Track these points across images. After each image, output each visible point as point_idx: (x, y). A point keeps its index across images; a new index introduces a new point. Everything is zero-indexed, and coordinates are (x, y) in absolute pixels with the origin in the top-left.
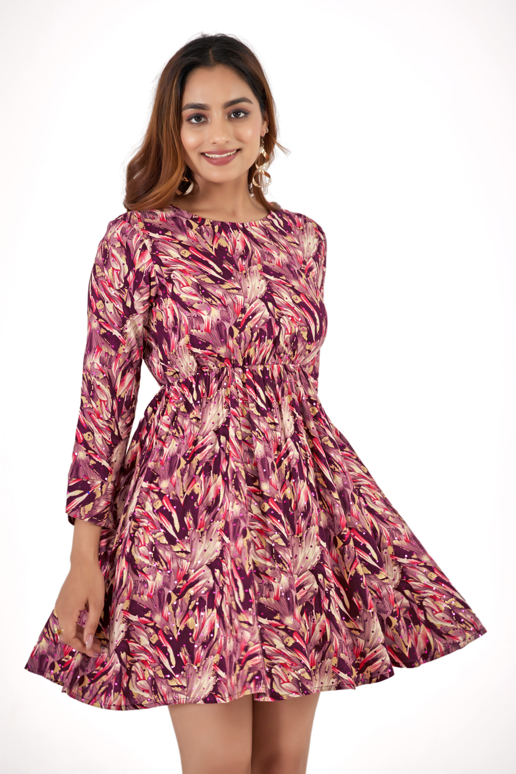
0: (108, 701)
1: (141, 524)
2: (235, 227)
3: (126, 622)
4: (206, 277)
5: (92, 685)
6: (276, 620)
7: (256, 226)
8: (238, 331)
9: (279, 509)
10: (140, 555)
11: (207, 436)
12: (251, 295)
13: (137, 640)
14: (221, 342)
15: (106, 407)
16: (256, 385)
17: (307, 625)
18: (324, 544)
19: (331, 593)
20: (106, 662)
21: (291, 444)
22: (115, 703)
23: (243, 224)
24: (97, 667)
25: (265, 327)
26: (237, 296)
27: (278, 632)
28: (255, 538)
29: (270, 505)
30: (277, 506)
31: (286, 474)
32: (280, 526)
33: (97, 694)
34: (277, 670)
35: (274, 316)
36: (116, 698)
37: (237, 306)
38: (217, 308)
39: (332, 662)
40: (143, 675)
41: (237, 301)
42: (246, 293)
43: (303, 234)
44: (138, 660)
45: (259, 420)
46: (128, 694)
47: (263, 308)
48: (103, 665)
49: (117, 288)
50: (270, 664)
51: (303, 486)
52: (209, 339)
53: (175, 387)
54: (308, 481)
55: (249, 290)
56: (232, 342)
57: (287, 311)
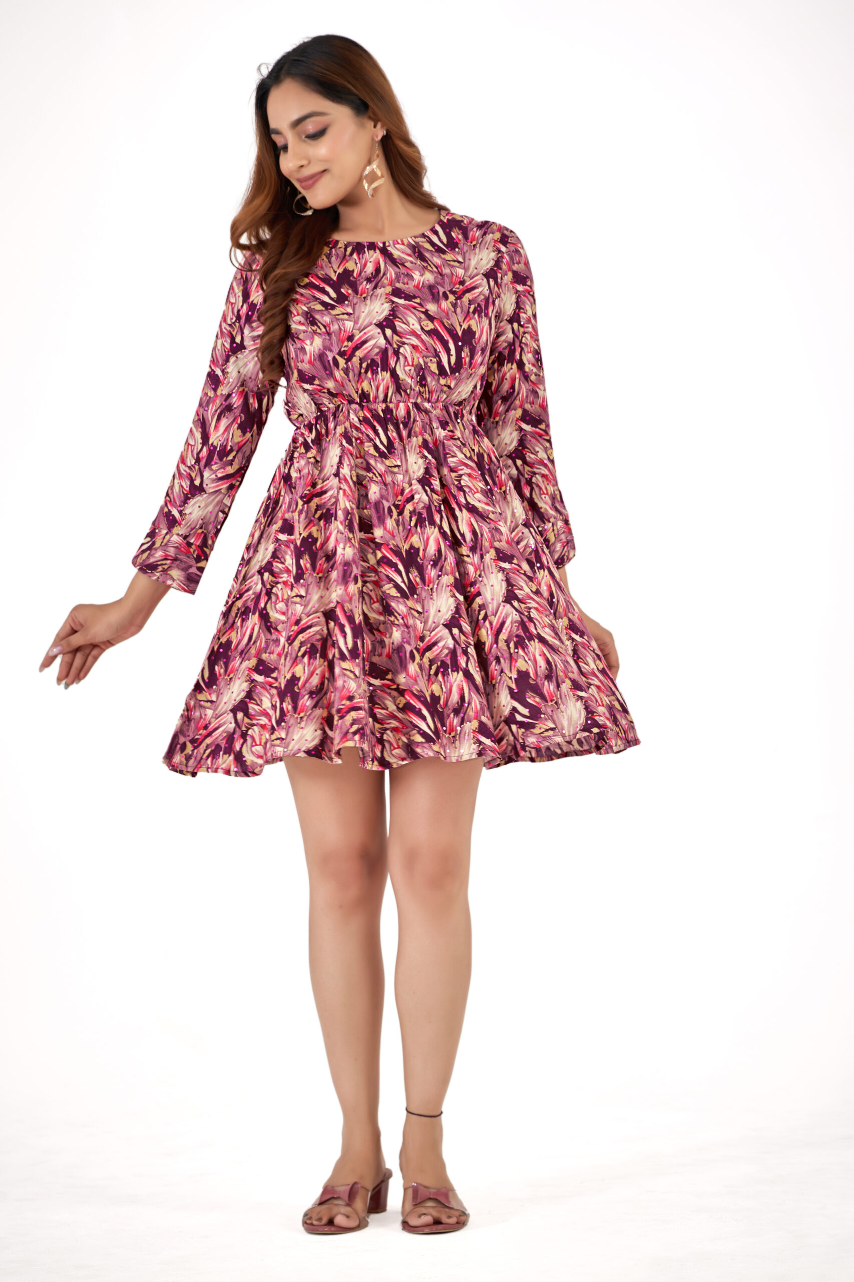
0: (215, 764)
1: (281, 580)
2: (372, 246)
3: (249, 681)
4: (316, 304)
5: (196, 751)
6: (388, 680)
7: (403, 244)
8: (344, 361)
9: (394, 557)
10: (277, 612)
11: (328, 481)
12: (364, 321)
13: (259, 703)
14: (327, 374)
15: (192, 452)
16: (376, 424)
17: (443, 687)
18: (461, 598)
19: (469, 650)
20: (210, 723)
21: (417, 486)
22: (223, 766)
23: (384, 243)
24: (199, 731)
25: (378, 357)
26: (346, 322)
27: (390, 693)
28: (371, 591)
29: (382, 553)
30: (391, 553)
31: (411, 520)
32: (394, 574)
33: (201, 759)
34: (389, 736)
35: (391, 345)
36: (228, 760)
37: (343, 333)
38: (320, 336)
39: (471, 725)
40: (260, 739)
41: (344, 328)
42: (358, 318)
43: (474, 249)
44: (257, 723)
45: (376, 460)
46: (239, 758)
47: (378, 335)
48: (206, 727)
49: (229, 322)
50: (382, 729)
51: (433, 533)
52: (314, 372)
53: (302, 431)
54: (441, 528)
55: (363, 315)
56: (338, 374)
57: (410, 339)
